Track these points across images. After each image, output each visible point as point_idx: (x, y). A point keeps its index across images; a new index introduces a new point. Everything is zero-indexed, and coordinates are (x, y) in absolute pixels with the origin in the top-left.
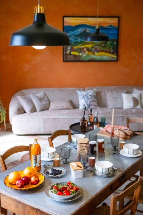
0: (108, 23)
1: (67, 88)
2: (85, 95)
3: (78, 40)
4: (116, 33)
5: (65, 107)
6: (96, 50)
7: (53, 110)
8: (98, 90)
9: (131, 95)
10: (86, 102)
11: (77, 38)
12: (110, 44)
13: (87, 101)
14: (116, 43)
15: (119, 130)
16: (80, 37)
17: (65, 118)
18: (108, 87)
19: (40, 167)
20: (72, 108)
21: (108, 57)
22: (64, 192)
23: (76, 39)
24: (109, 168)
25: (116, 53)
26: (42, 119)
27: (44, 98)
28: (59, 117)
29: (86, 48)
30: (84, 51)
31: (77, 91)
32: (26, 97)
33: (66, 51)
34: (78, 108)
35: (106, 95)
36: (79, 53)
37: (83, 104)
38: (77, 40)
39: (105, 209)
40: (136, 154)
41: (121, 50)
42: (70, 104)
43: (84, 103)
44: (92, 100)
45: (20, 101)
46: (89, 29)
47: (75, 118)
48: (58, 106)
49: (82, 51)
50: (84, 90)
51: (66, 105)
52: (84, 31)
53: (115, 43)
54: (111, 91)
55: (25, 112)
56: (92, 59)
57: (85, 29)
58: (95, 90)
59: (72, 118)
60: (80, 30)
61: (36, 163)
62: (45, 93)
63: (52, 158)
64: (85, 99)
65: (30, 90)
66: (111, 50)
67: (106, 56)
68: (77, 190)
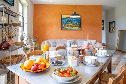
3: (67, 23)
4: (80, 20)
6: (73, 26)
8: (74, 40)
9: (87, 42)
12: (78, 24)
18: (78, 39)
19: (48, 59)
20: (65, 46)
22: (65, 74)
24: (95, 60)
25: (80, 27)
27: (54, 42)
29: (69, 25)
31: (67, 40)
33: (62, 26)
35: (77, 42)
36: (67, 27)
37: (69, 45)
40: (106, 55)
41: (82, 26)
46: (71, 19)
50: (69, 40)
52: (69, 20)
53: (80, 24)
54: (79, 40)
56: (72, 29)
60: (67, 19)
61: (46, 56)
64: (69, 43)
66: (78, 26)
67: (77, 28)
68: (76, 73)
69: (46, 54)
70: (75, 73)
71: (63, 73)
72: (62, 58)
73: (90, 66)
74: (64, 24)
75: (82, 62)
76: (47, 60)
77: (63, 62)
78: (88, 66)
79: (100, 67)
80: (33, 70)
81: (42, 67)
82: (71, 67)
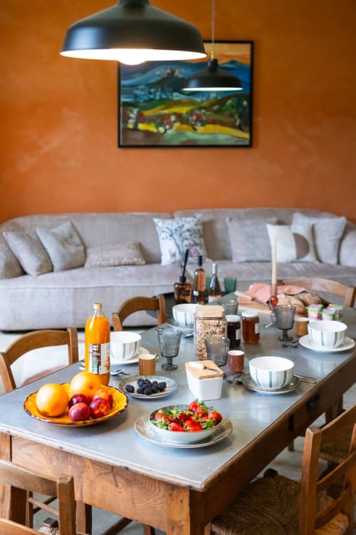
0: (229, 56)
1: (128, 214)
2: (176, 230)
3: (155, 96)
5: (125, 260)
6: (199, 119)
7: (96, 267)
8: (207, 218)
9: (290, 228)
10: (178, 246)
11: (152, 90)
12: (232, 106)
13: (180, 243)
14: (248, 103)
15: (286, 294)
16: (159, 89)
17: (129, 287)
18: (231, 211)
19: (108, 375)
20: (144, 262)
21: (228, 137)
22: (186, 424)
23: (150, 93)
24: (285, 372)
25: (247, 128)
26: (69, 288)
27: (71, 236)
28: (112, 284)
29: (175, 114)
30: (170, 122)
31: (156, 220)
32: (27, 235)
33: (126, 122)
34: (159, 261)
35: (226, 229)
36: (157, 127)
37: (170, 251)
38: (152, 97)
39: (275, 483)
40: (341, 346)
41: (260, 120)
42: (136, 252)
43: (174, 249)
44: (194, 241)
45: (11, 245)
46: (183, 70)
47: (154, 286)
48: (107, 256)
49: (165, 122)
50: (173, 218)
51: (127, 254)
52: (168, 74)
53: (245, 103)
54: (239, 218)
55: (24, 273)
56: (189, 140)
57: (171, 70)
58: (199, 216)
59: (145, 284)
60: (159, 73)
61: (99, 364)
62: (73, 225)
63: (133, 358)
64: (175, 239)
65: (36, 218)
66: (235, 122)
67: (225, 134)
68: (218, 419)
69: (99, 357)
70: (214, 419)
71: (180, 423)
72: (158, 368)
73: (266, 396)
74: (133, 105)
75: (240, 379)
76: (105, 377)
77: (170, 382)
78: (260, 395)
79: (300, 397)
80: (77, 418)
81: (105, 408)
82: (202, 404)
